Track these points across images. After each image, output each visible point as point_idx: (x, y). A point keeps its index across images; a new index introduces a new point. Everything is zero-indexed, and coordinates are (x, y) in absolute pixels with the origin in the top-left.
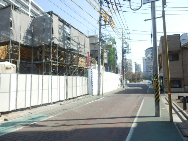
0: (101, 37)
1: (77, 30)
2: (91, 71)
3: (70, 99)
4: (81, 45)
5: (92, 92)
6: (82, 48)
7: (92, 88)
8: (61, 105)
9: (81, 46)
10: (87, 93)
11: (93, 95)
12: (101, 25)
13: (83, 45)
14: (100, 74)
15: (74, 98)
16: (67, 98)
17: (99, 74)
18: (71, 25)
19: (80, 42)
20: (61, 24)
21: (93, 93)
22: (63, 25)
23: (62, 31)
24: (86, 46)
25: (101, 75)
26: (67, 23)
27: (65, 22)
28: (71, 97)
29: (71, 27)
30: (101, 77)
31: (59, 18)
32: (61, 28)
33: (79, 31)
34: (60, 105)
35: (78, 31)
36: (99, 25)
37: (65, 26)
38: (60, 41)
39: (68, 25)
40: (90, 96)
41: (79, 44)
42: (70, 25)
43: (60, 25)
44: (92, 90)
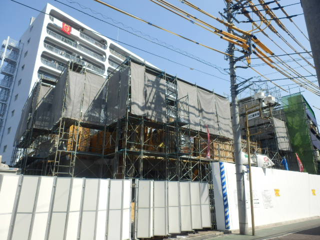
0: (237, 86)
1: (195, 85)
2: (221, 169)
4: (207, 113)
5: (227, 223)
6: (210, 119)
9: (206, 115)
11: (230, 232)
13: (213, 113)
14: (243, 173)
17: (240, 175)
18: (177, 77)
19: (203, 107)
20: (153, 78)
22: (156, 80)
23: (154, 90)
24: (219, 114)
26: (167, 75)
27: (164, 73)
29: (178, 82)
31: (147, 67)
32: (151, 85)
33: (198, 87)
35: (195, 88)
36: (228, 62)
37: (163, 81)
38: (149, 108)
41: (201, 111)
42: (175, 77)
43: (149, 81)
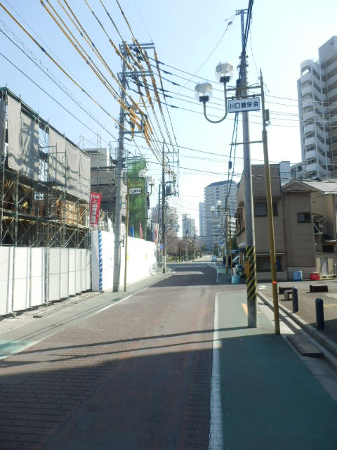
0: (123, 159)
1: (63, 136)
3: (53, 302)
4: (73, 172)
5: (101, 285)
6: (74, 180)
7: (101, 275)
8: (37, 317)
9: (72, 175)
10: (89, 288)
11: (102, 292)
12: (122, 132)
13: (77, 173)
14: (120, 242)
15: (62, 300)
16: (45, 301)
17: (117, 242)
19: (70, 166)
20: (28, 121)
21: (103, 286)
22: (31, 124)
23: (29, 138)
24: (82, 174)
25: (122, 244)
26: (41, 119)
27: (37, 115)
28: (58, 299)
29: (50, 130)
30: (123, 250)
31: (22, 105)
32: (27, 130)
33: (67, 139)
34: (34, 317)
35: (64, 140)
36: (118, 130)
37: (37, 127)
38: (24, 162)
39: (44, 125)
40: (97, 293)
41: (67, 169)
42: (47, 123)
43: (24, 124)
44: (101, 280)
